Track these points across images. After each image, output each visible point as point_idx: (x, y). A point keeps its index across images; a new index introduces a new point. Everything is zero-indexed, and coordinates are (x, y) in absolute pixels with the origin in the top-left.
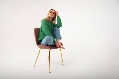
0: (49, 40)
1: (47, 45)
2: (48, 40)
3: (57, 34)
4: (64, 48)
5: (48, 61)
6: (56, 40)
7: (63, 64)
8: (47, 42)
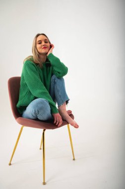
0: (41, 109)
1: (37, 119)
2: (39, 109)
3: (58, 91)
4: (76, 126)
5: (41, 149)
6: (57, 106)
7: (74, 159)
8: (35, 113)
